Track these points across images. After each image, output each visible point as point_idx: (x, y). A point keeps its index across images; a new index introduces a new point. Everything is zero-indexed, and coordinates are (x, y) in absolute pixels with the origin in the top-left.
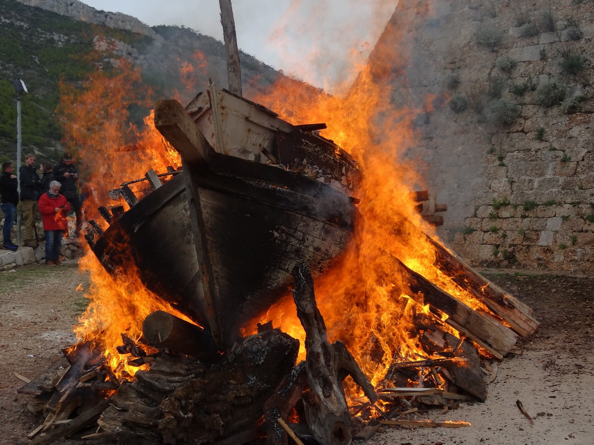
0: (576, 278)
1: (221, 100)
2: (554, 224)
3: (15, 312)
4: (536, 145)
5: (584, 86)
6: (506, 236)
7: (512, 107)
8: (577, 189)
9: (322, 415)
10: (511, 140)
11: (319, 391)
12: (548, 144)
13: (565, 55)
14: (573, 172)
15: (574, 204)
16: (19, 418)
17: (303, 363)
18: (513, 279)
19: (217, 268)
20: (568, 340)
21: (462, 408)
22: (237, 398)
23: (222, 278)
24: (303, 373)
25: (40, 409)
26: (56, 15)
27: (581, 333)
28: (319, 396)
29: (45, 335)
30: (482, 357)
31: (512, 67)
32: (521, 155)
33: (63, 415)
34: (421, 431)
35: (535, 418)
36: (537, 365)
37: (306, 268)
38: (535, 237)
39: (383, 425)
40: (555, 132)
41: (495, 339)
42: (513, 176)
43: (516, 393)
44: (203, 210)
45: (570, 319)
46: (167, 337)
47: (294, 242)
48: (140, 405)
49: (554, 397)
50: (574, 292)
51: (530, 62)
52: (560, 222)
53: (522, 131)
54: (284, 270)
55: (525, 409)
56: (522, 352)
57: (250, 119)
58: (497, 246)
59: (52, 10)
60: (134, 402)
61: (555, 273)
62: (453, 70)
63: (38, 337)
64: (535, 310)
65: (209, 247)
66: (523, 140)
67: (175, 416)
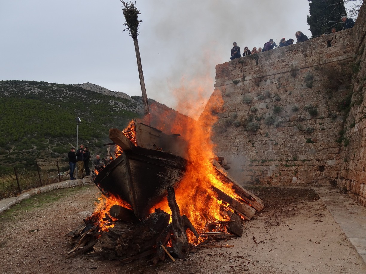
0: (281, 188)
1: (140, 127)
2: (273, 168)
3: (72, 204)
4: (265, 139)
5: (282, 117)
6: (255, 172)
7: (256, 125)
8: (280, 155)
9: (177, 244)
10: (256, 137)
11: (177, 234)
12: (270, 138)
13: (275, 106)
14: (279, 149)
15: (280, 160)
16: (66, 246)
17: (171, 224)
18: (258, 189)
19: (136, 189)
20: (275, 212)
21: (232, 239)
22: (146, 237)
23: (138, 192)
24: (171, 227)
25: (73, 243)
26: (96, 93)
27: (280, 209)
28: (176, 236)
29: (82, 213)
30: (242, 219)
31: (256, 111)
32: (260, 142)
33: (82, 244)
34: (216, 249)
35: (259, 244)
36: (262, 222)
37: (172, 187)
38: (266, 173)
39: (201, 247)
40: (272, 134)
41: (247, 213)
42: (257, 150)
43: (253, 233)
44: (131, 167)
45: (276, 204)
46: (118, 215)
47: (167, 178)
48: (109, 241)
49: (267, 235)
50: (280, 193)
51: (262, 109)
52: (275, 167)
53: (260, 134)
54: (164, 188)
55: (256, 240)
56: (257, 217)
57: (151, 133)
58: (252, 176)
59: (95, 91)
60: (107, 240)
61: (273, 186)
62: (235, 112)
63: (78, 214)
64: (264, 201)
65: (133, 181)
66: (261, 137)
67: (122, 245)
